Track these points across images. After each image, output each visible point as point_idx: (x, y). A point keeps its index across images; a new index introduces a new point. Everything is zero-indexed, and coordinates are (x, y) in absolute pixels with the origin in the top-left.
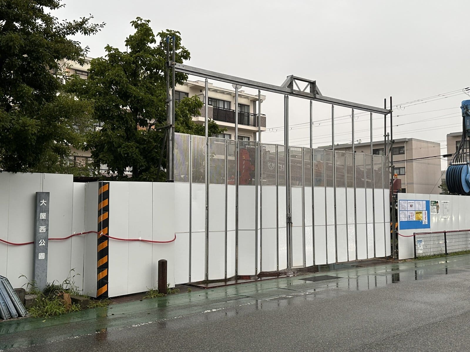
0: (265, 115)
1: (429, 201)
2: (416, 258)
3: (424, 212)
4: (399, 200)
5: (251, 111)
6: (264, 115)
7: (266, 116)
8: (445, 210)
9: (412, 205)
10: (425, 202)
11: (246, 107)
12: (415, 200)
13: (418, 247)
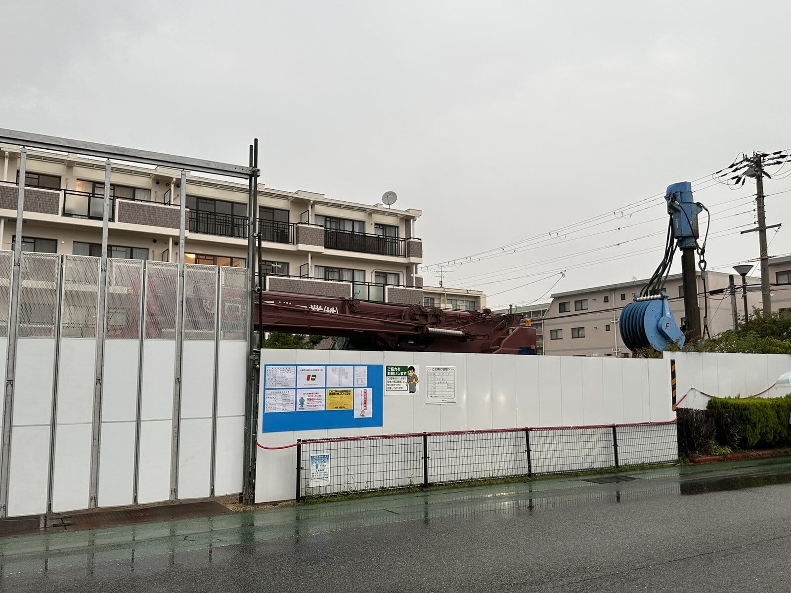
0: (421, 239)
1: (382, 366)
2: (299, 498)
3: (359, 392)
4: (266, 365)
5: (402, 235)
6: (419, 239)
7: (422, 241)
8: (436, 385)
9: (315, 376)
10: (367, 367)
11: (393, 229)
12: (326, 365)
13: (314, 471)
